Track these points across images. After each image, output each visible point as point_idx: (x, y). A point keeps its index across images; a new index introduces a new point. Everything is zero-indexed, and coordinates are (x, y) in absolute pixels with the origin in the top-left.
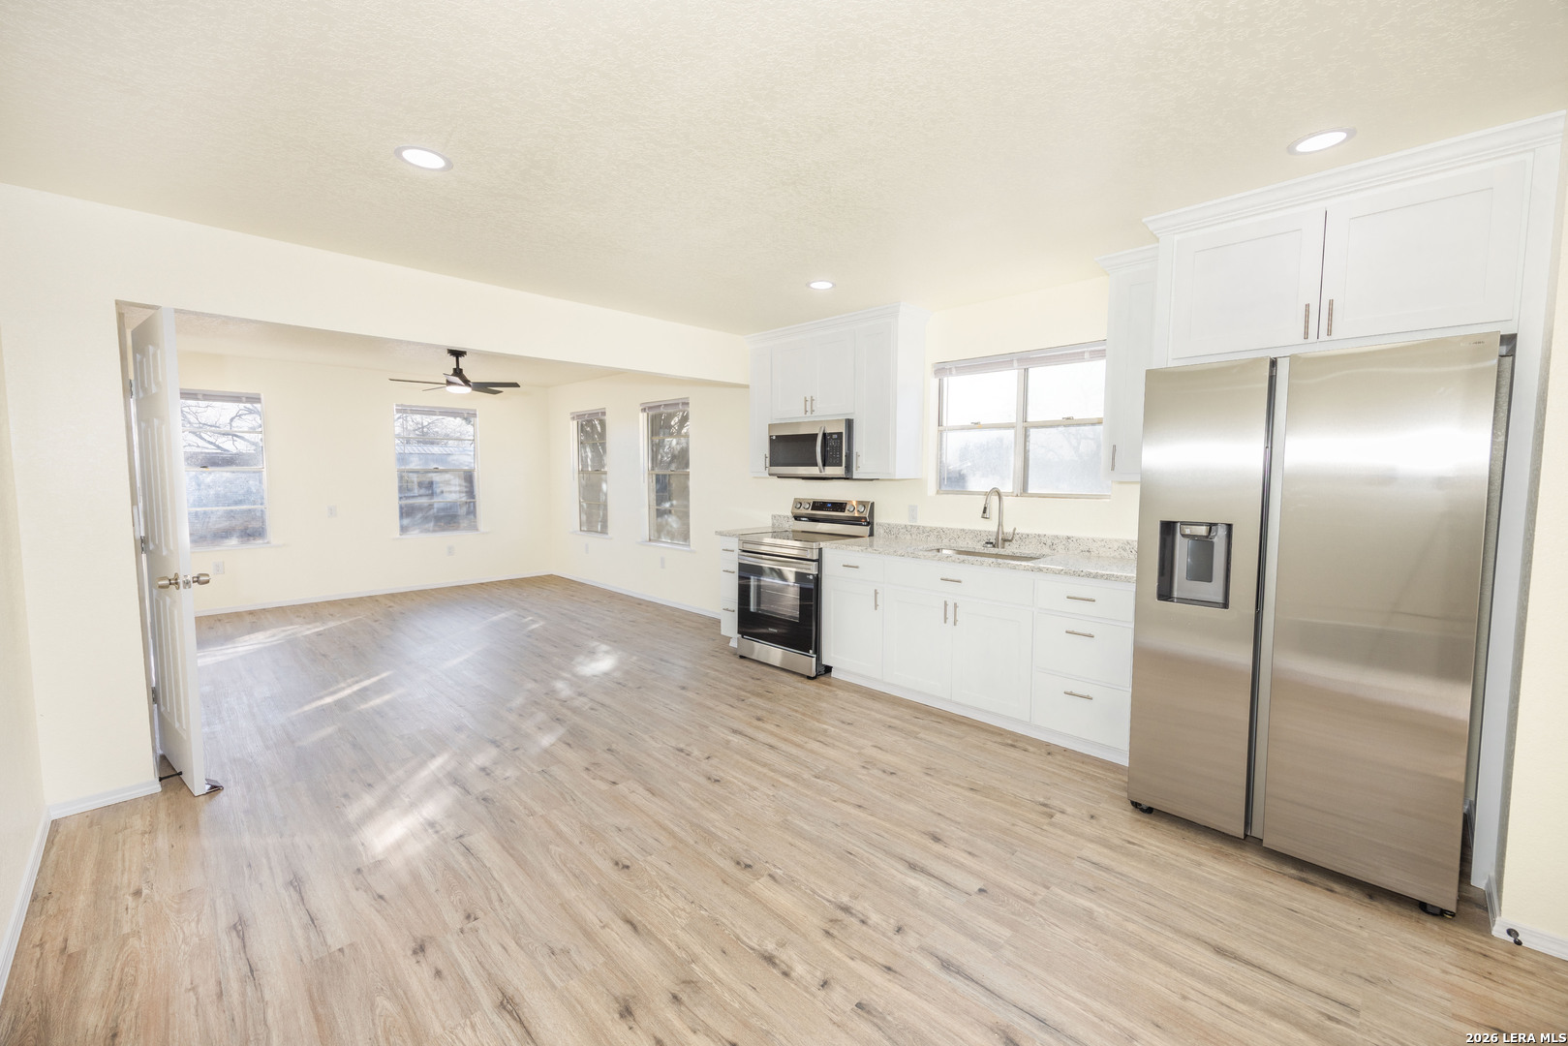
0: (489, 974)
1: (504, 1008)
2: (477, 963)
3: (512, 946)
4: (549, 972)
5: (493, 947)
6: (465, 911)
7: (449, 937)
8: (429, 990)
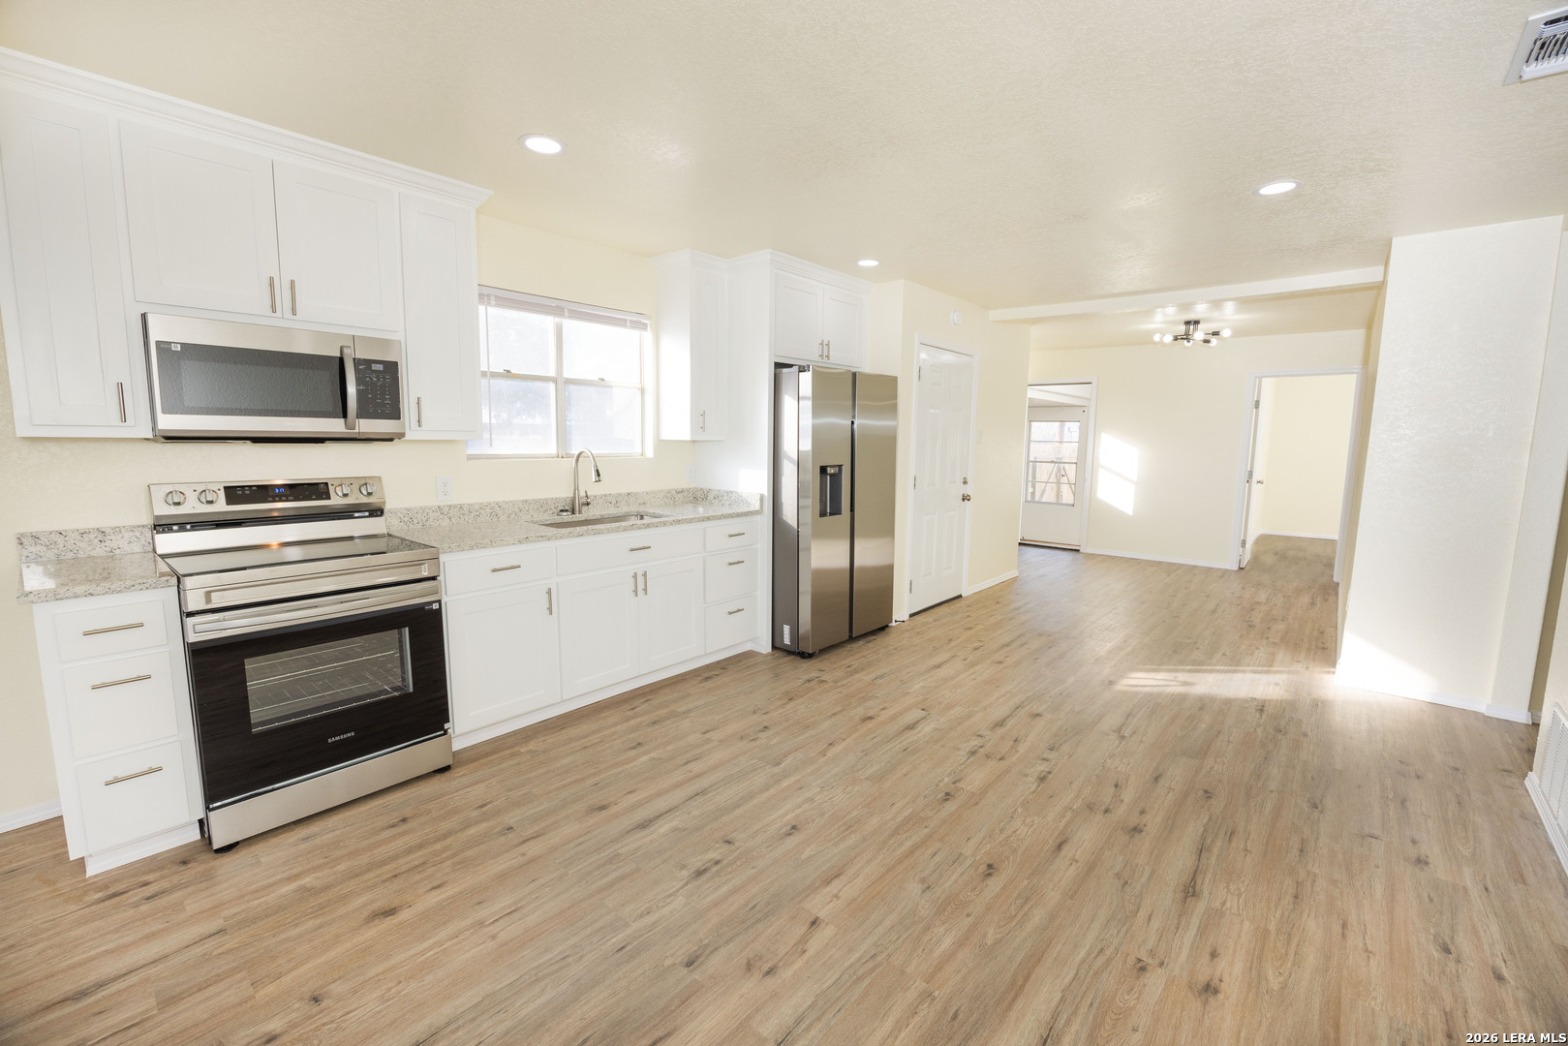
0: (1180, 916)
1: (1194, 892)
2: (1180, 930)
3: (1142, 914)
4: (1144, 879)
5: (1155, 928)
6: (1138, 978)
7: (1177, 971)
8: (1231, 952)
